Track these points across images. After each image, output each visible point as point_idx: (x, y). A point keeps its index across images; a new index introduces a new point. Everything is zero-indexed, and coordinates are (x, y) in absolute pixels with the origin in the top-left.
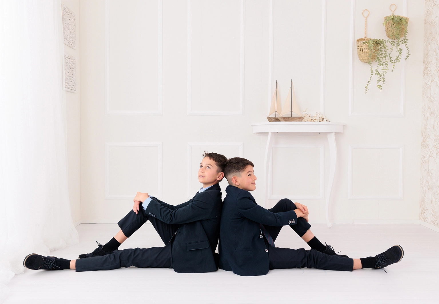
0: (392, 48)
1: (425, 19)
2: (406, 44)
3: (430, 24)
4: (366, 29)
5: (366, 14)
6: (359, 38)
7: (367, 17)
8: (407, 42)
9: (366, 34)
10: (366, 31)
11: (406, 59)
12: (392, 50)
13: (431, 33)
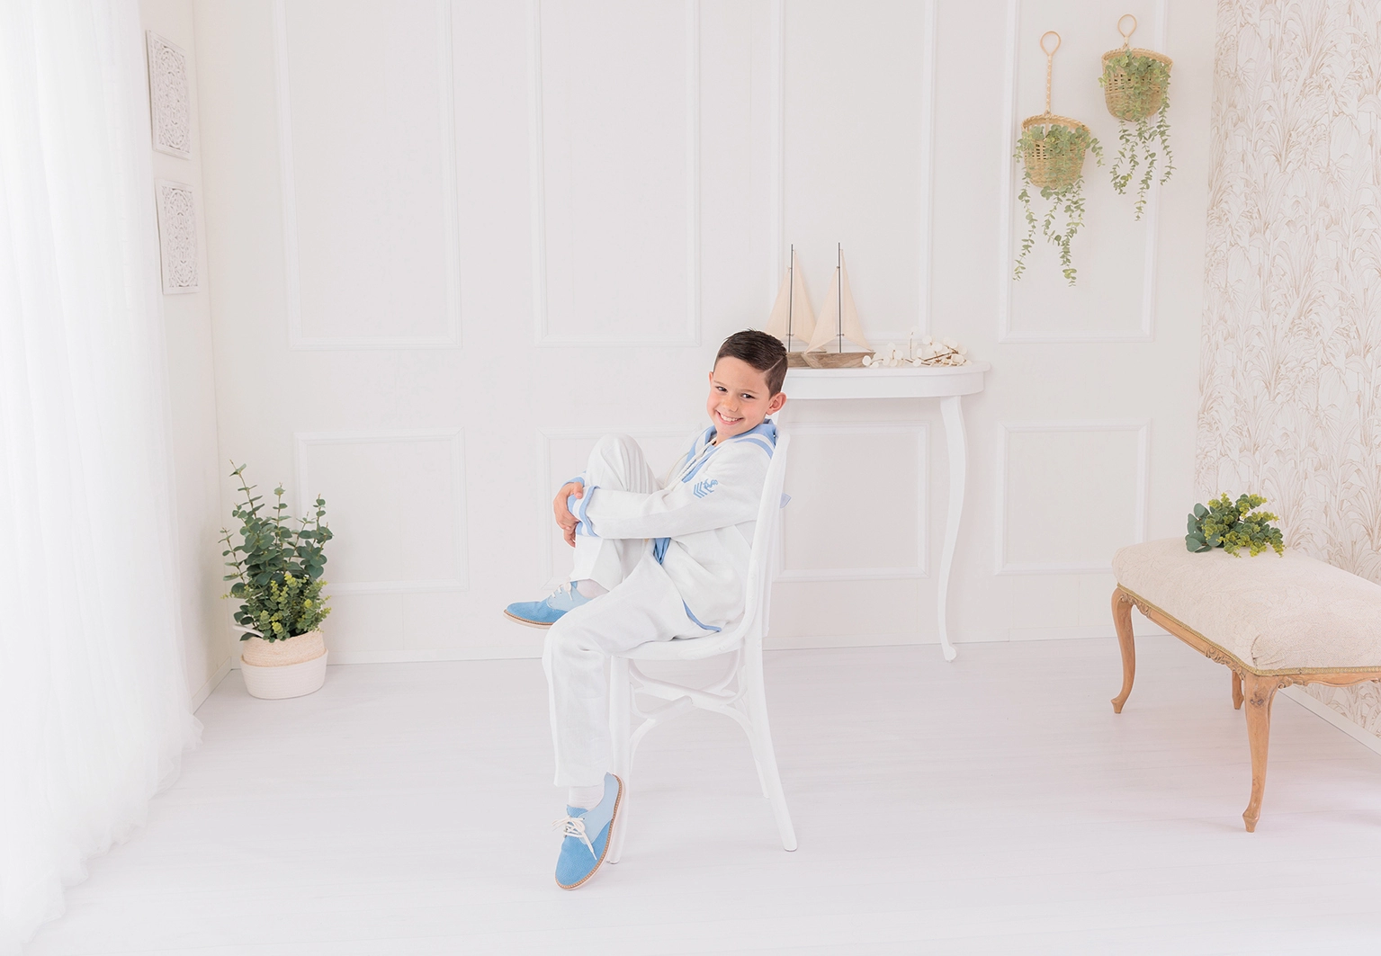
0: (1123, 151)
1: (1217, 60)
2: (1163, 138)
3: (1231, 76)
4: (1049, 89)
5: (1051, 43)
6: (1028, 116)
7: (1052, 55)
8: (1167, 133)
9: (1049, 103)
10: (1049, 96)
11: (1164, 181)
12: (1123, 156)
13: (1233, 105)
